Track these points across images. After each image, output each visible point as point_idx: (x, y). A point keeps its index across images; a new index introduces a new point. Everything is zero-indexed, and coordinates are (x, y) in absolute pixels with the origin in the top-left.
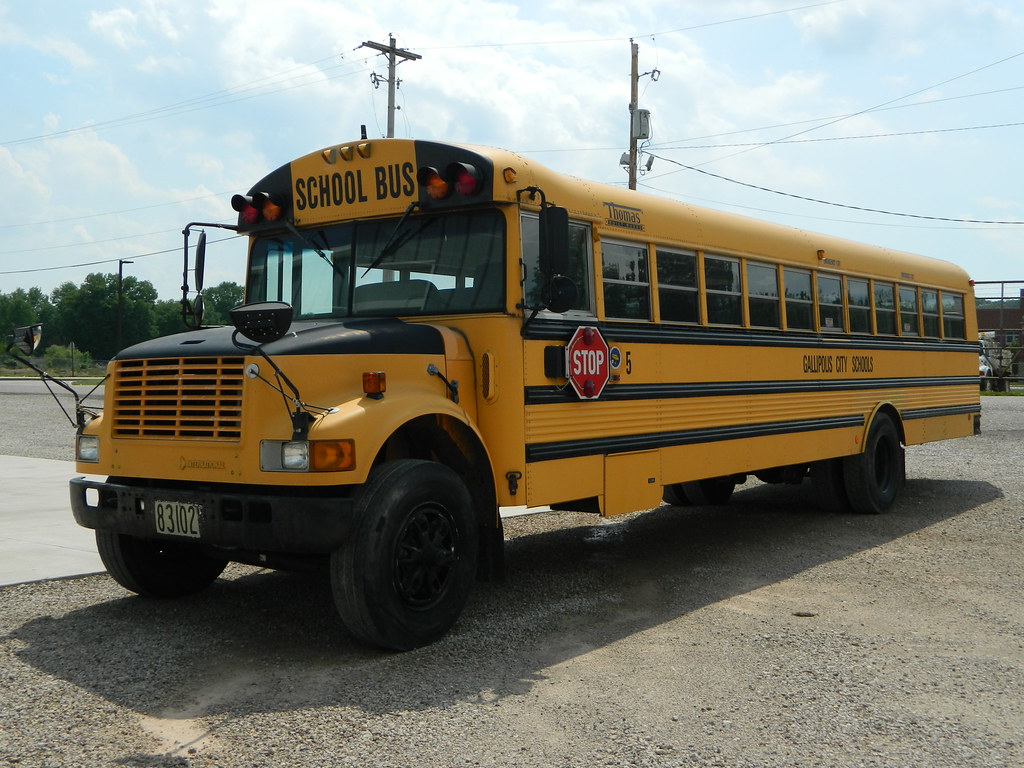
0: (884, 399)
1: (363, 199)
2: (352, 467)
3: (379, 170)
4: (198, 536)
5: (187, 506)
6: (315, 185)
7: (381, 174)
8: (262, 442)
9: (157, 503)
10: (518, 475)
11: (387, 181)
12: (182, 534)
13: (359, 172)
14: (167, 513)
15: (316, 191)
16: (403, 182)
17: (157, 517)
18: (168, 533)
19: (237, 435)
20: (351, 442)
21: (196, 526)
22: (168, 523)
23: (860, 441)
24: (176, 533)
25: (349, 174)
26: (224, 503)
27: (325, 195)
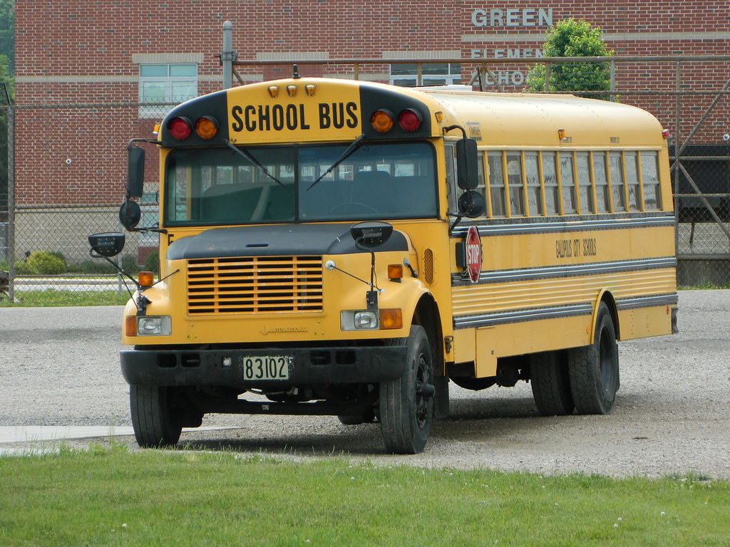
0: (604, 285)
1: (305, 127)
2: (400, 326)
3: (321, 106)
4: (287, 378)
5: (277, 359)
6: (254, 113)
7: (324, 109)
8: (342, 311)
9: (245, 360)
10: (451, 339)
11: (331, 115)
12: (270, 378)
13: (302, 107)
14: (256, 365)
15: (254, 118)
16: (347, 116)
17: (245, 368)
18: (256, 378)
19: (320, 308)
20: (400, 309)
21: (285, 371)
22: (257, 372)
23: (590, 333)
24: (264, 378)
25: (292, 106)
26: (313, 353)
27: (264, 122)
